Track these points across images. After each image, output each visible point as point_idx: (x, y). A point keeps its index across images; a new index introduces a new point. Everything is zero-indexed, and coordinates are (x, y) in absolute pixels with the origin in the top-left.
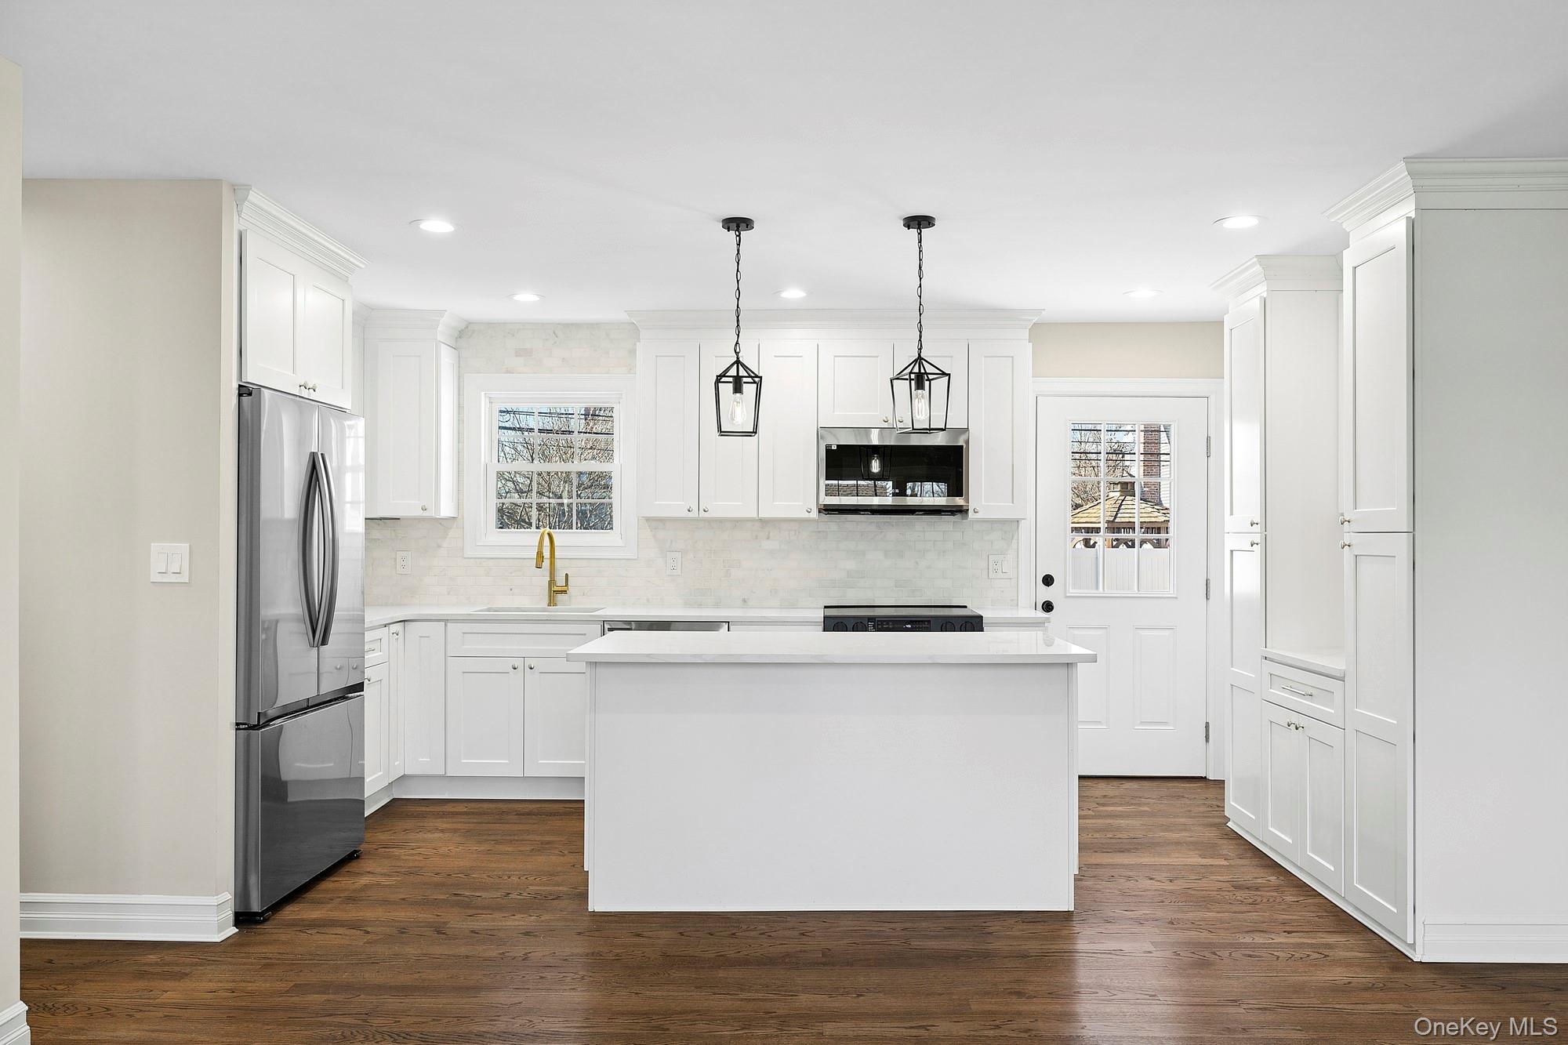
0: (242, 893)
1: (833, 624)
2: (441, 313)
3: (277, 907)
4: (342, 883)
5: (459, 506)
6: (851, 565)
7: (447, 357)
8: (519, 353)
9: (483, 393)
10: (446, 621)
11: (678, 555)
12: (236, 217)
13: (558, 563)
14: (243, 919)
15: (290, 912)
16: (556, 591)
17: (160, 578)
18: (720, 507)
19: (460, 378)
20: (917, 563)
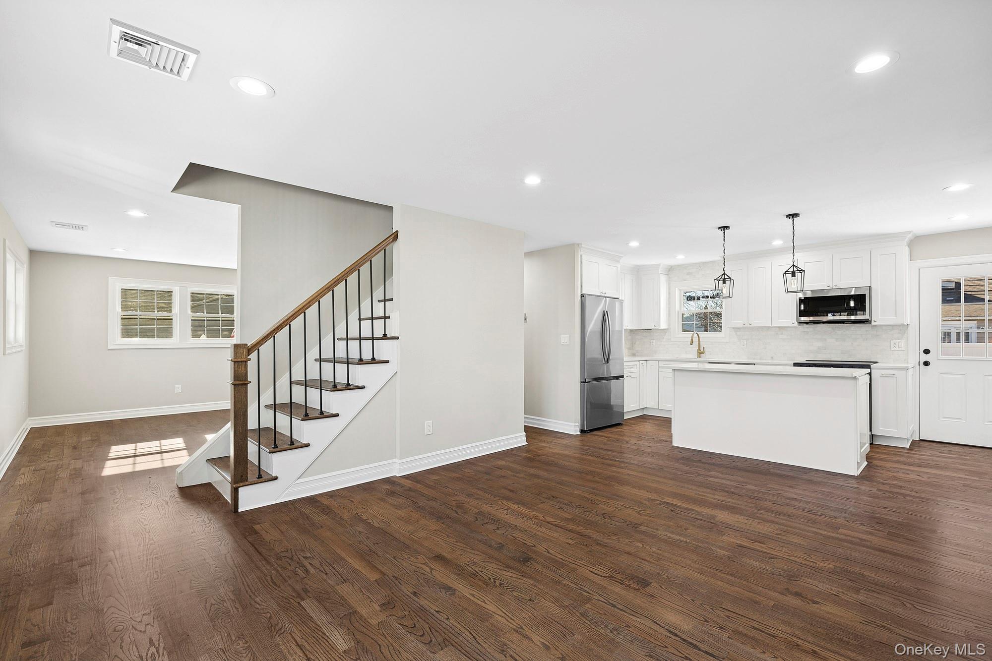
0: (582, 425)
1: (796, 365)
2: (660, 264)
3: (591, 431)
4: (614, 429)
5: (669, 325)
6: (820, 344)
7: (663, 279)
8: (689, 274)
9: (677, 289)
10: (658, 361)
11: (745, 340)
12: (579, 251)
13: (701, 344)
14: (582, 431)
15: (595, 433)
16: (700, 353)
17: (563, 344)
18: (756, 323)
19: (669, 284)
20: (852, 344)
